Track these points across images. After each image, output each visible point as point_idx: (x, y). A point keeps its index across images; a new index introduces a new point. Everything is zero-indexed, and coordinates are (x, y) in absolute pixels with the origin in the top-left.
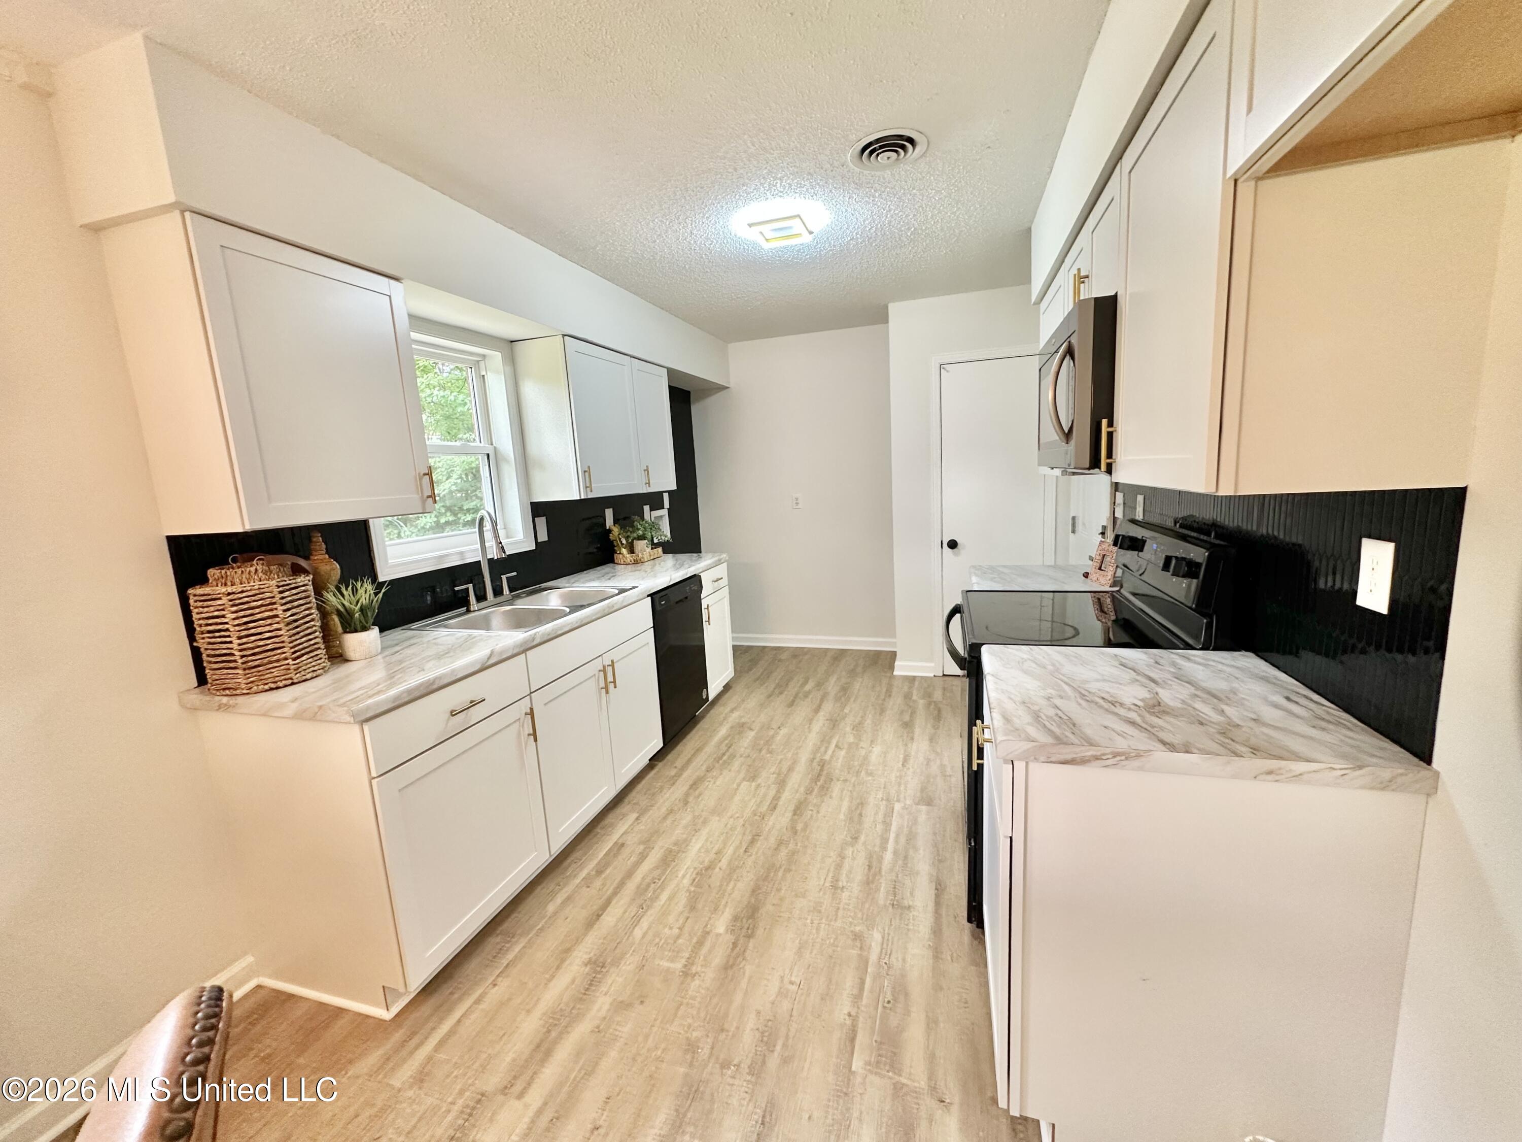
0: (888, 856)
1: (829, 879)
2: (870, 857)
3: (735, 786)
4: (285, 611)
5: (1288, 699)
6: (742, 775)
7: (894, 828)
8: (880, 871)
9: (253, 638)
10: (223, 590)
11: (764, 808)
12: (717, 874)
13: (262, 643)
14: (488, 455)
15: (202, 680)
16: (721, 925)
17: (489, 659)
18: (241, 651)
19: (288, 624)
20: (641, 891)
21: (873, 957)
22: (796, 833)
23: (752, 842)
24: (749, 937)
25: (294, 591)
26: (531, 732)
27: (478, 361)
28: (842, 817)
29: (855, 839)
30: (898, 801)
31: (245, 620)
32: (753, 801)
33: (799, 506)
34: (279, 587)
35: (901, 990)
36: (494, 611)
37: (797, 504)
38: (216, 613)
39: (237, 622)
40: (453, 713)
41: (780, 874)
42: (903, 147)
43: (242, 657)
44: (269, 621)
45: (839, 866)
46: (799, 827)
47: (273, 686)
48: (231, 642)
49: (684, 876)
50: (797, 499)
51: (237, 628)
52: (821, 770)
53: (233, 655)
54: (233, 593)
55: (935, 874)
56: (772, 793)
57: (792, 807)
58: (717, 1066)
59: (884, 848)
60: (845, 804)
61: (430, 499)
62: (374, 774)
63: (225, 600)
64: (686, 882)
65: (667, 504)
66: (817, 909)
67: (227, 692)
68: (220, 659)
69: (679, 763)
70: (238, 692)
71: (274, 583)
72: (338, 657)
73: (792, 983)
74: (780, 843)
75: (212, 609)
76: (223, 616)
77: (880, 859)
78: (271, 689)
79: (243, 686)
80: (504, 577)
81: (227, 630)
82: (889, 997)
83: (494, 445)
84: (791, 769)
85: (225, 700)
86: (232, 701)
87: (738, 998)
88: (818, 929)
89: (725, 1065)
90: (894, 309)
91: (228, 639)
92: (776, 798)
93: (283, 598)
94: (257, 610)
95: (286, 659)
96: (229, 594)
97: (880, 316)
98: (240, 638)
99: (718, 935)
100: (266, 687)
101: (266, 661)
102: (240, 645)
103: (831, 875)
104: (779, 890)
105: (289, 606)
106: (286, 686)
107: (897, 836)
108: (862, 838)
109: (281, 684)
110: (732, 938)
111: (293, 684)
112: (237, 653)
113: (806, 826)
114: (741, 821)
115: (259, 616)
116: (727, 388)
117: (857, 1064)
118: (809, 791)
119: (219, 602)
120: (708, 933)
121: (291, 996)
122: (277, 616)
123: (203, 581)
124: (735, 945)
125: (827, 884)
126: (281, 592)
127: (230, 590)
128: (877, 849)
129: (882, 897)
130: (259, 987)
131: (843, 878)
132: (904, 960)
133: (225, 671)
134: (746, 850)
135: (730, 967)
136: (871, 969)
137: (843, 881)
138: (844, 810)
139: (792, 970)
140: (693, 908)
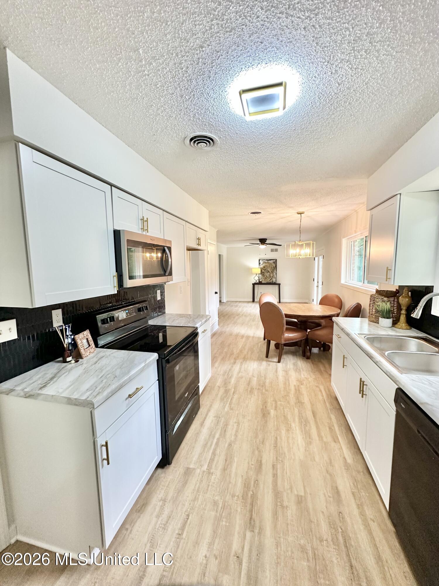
0: (217, 436)
1: (240, 426)
2: (225, 436)
7: (211, 451)
8: (221, 430)
16: (272, 412)
21: (228, 405)
22: (258, 448)
24: (262, 409)
28: (236, 459)
29: (230, 445)
30: (204, 472)
35: (222, 399)
41: (259, 428)
45: (237, 431)
46: (256, 452)
57: (264, 467)
59: (218, 439)
60: (234, 470)
66: (244, 417)
77: (220, 435)
82: (225, 399)
88: (243, 410)
103: (240, 427)
104: (258, 422)
107: (211, 445)
108: (226, 445)
113: (253, 452)
117: (233, 390)
124: (266, 407)
125: (241, 424)
128: (221, 439)
129: (223, 420)
131: (235, 427)
132: (220, 405)
134: (277, 438)
135: (265, 403)
136: (229, 403)
137: (235, 425)
138: (235, 465)
139: (249, 402)
140: (284, 416)
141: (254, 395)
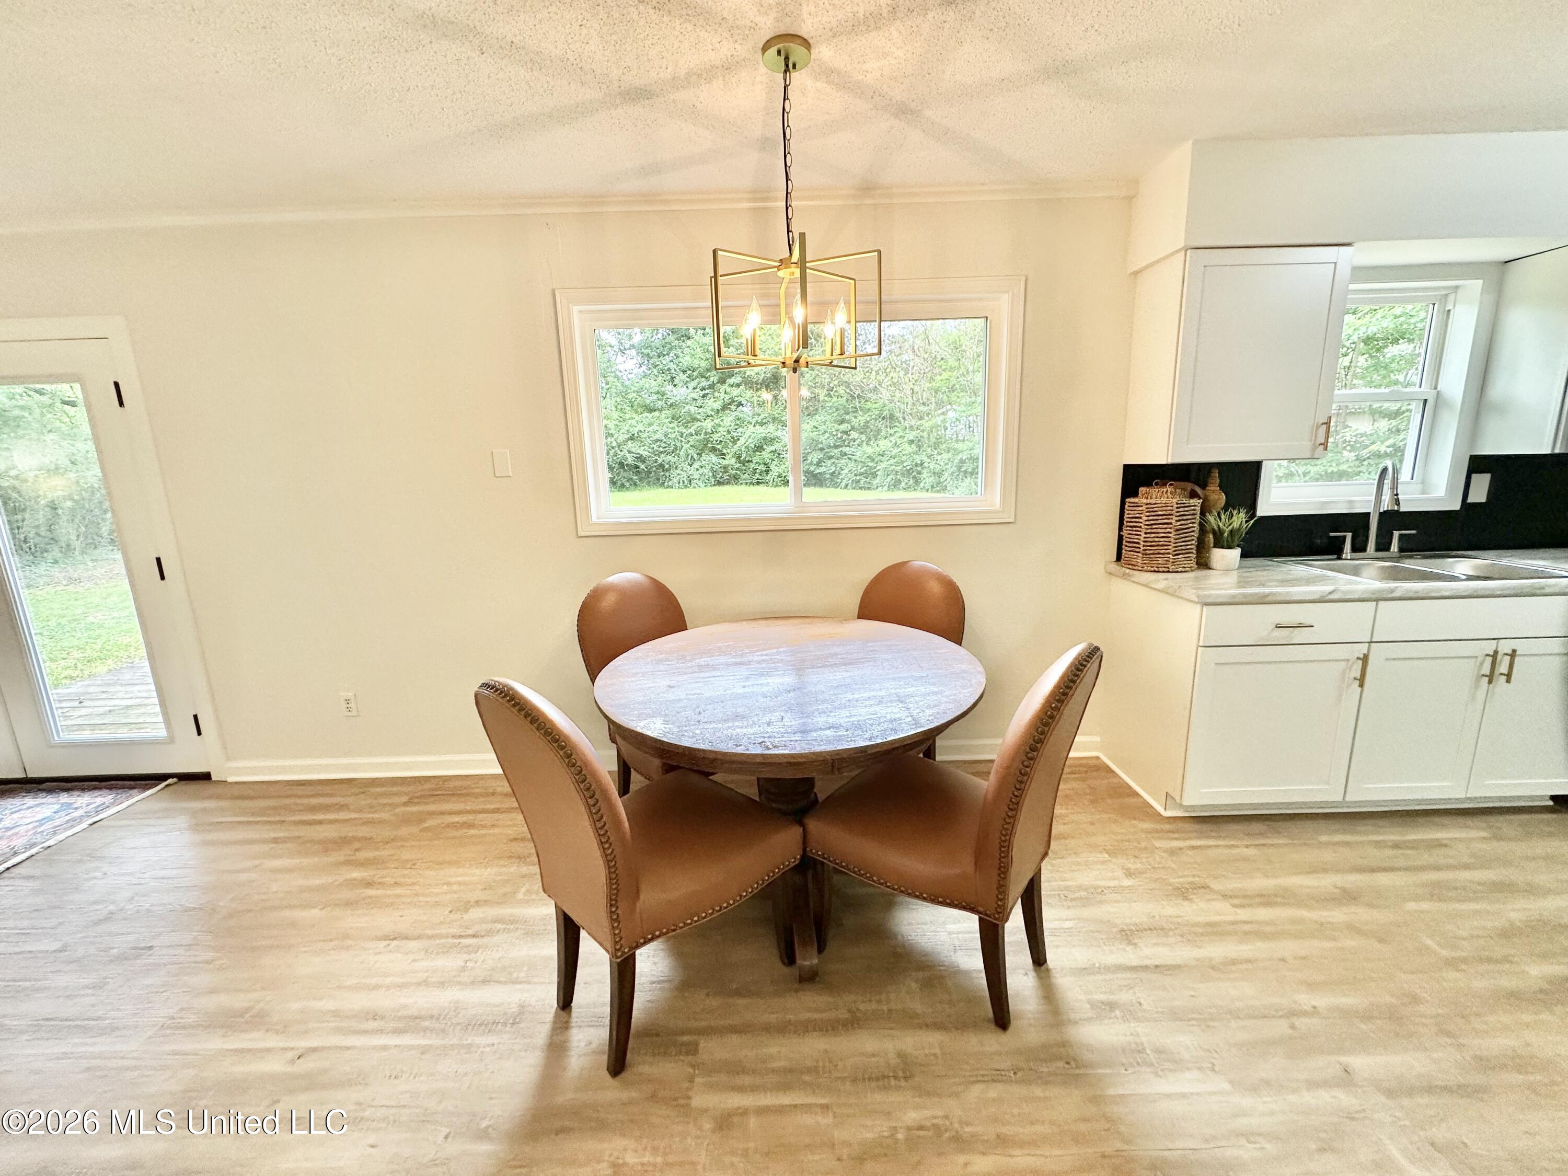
4: (1177, 521)
9: (1153, 535)
10: (1145, 501)
13: (1157, 540)
14: (1426, 401)
15: (1119, 558)
16: (1539, 970)
17: (1330, 593)
18: (1144, 542)
19: (1177, 530)
25: (1186, 509)
26: (1358, 676)
27: (1447, 295)
31: (1152, 522)
34: (1177, 504)
36: (1368, 564)
38: (1137, 515)
39: (1147, 523)
40: (1278, 627)
43: (1144, 546)
44: (1165, 526)
47: (1156, 569)
48: (1140, 535)
49: (1518, 911)
51: (1146, 527)
53: (1138, 543)
54: (1150, 504)
58: (1436, 1028)
61: (1322, 447)
62: (1201, 644)
63: (1144, 508)
64: (1516, 916)
67: (1130, 567)
68: (1131, 545)
70: (1136, 568)
71: (1175, 501)
72: (1203, 564)
75: (1136, 512)
76: (1140, 518)
78: (1155, 571)
79: (1139, 565)
80: (1396, 534)
81: (1140, 527)
83: (1439, 389)
85: (1128, 571)
86: (1132, 572)
87: (1506, 1019)
89: (1446, 1034)
91: (1140, 533)
93: (1178, 512)
94: (1161, 517)
95: (1169, 553)
96: (1147, 504)
98: (1146, 533)
99: (1524, 973)
100: (1152, 569)
101: (1156, 552)
102: (1145, 538)
105: (1180, 518)
106: (1164, 572)
109: (1161, 570)
110: (1542, 984)
111: (1168, 572)
112: (1142, 543)
115: (1160, 522)
119: (1141, 508)
120: (1510, 962)
122: (1171, 524)
123: (1136, 495)
124: (1543, 992)
126: (1177, 508)
127: (1149, 501)
130: (1098, 758)
133: (1132, 553)
141: (1528, 1046)
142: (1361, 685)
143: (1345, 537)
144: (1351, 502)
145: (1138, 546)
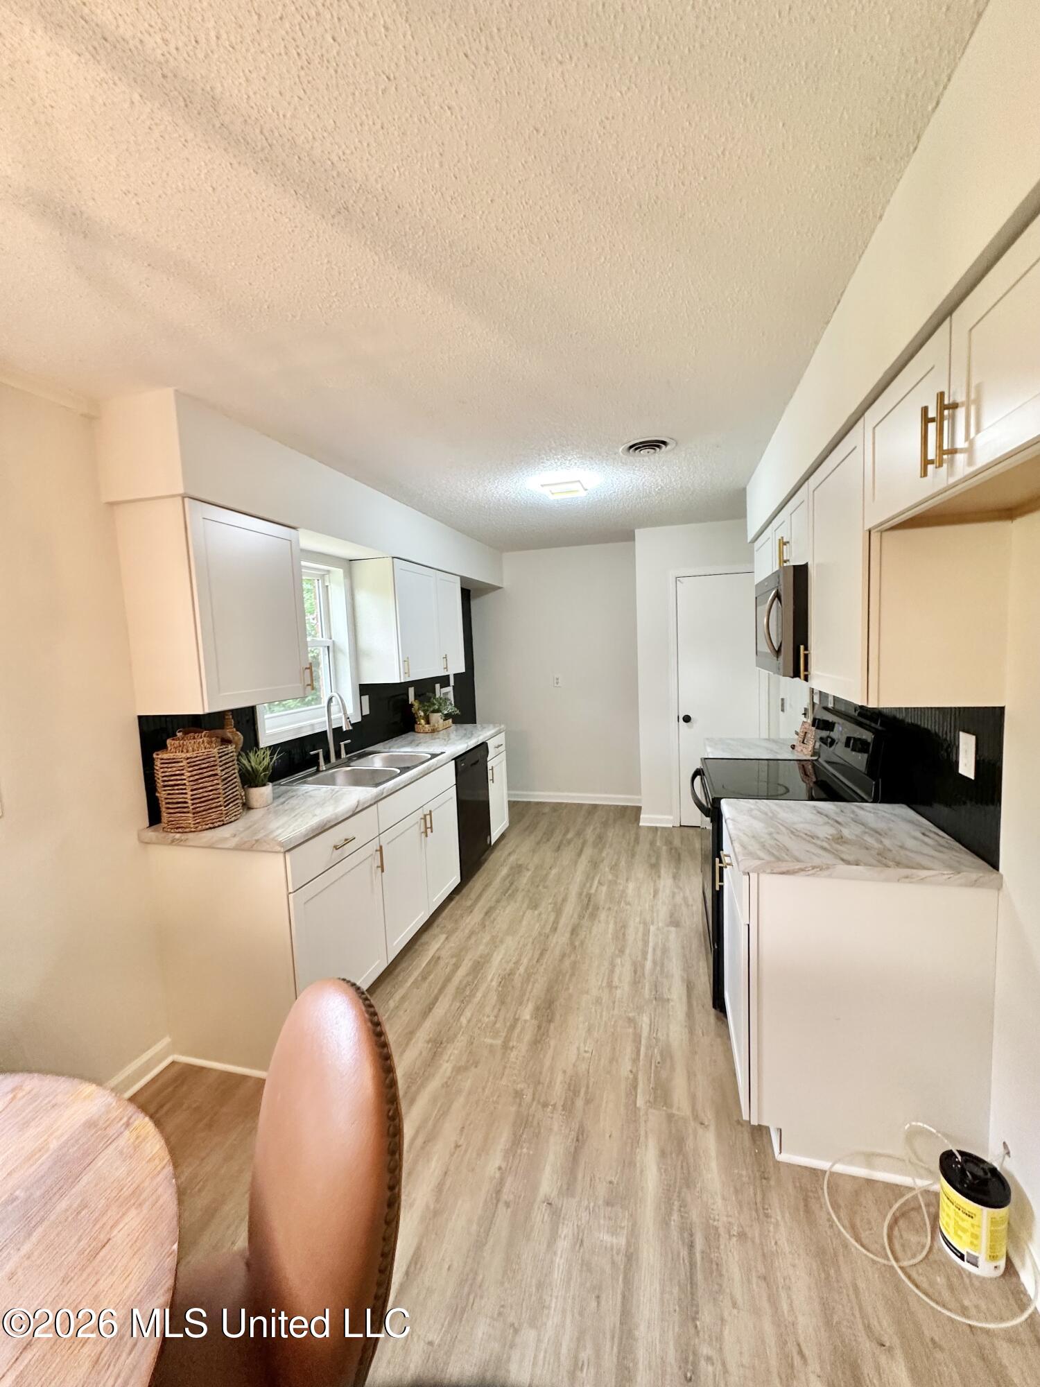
0: (649, 964)
1: (605, 981)
2: (635, 964)
3: (521, 913)
4: (222, 770)
5: (924, 834)
6: (525, 905)
7: (651, 944)
8: (643, 974)
9: (201, 791)
10: (184, 755)
11: (547, 930)
12: (517, 980)
13: (206, 794)
14: (328, 647)
15: (155, 822)
16: (526, 1013)
17: (357, 807)
18: (192, 800)
19: (224, 780)
20: (460, 991)
21: (645, 1034)
22: (575, 948)
23: (542, 954)
24: (550, 1021)
25: (227, 756)
26: (380, 864)
27: (324, 575)
28: (610, 936)
29: (622, 951)
30: (653, 923)
31: (197, 777)
32: (538, 925)
33: (559, 685)
34: (219, 753)
35: (667, 1054)
36: (337, 771)
37: (557, 683)
38: (178, 772)
39: (191, 779)
40: (336, 848)
41: (568, 976)
42: (658, 446)
43: (193, 804)
44: (212, 778)
45: (612, 971)
46: (577, 943)
47: (211, 826)
48: (186, 794)
49: (492, 980)
50: (557, 679)
51: (191, 783)
52: (589, 901)
53: (186, 803)
54: (191, 758)
55: (685, 977)
56: (552, 918)
57: (569, 929)
58: (540, 1107)
59: (645, 959)
60: (611, 926)
61: (309, 687)
62: (291, 890)
63: (184, 763)
64: (494, 984)
65: (452, 683)
66: (598, 1001)
67: (180, 830)
68: (176, 806)
69: (473, 896)
70: (187, 830)
71: (216, 750)
72: (247, 806)
73: (586, 1052)
74: (563, 956)
75: (174, 769)
76: (183, 774)
77: (643, 967)
78: (210, 828)
79: (192, 826)
80: (342, 744)
81: (184, 784)
82: (659, 1059)
83: (333, 639)
84: (564, 900)
85: (178, 836)
86: (184, 836)
87: (547, 1063)
88: (601, 1016)
89: (545, 1105)
90: (639, 533)
91: (184, 791)
92: (556, 922)
93: (221, 762)
94: (205, 770)
95: (220, 806)
96: (188, 759)
97: (629, 536)
98: (192, 790)
99: (526, 1021)
100: (207, 827)
101: (208, 807)
102: (192, 795)
103: (606, 978)
104: (568, 989)
105: (224, 767)
106: (219, 826)
107: (654, 950)
108: (627, 951)
109: (216, 825)
110: (535, 1022)
111: (223, 825)
112: (190, 802)
113: (582, 943)
114: (531, 940)
115: (206, 774)
116: (499, 588)
117: (640, 1102)
118: (581, 917)
119: (181, 764)
120: (518, 1019)
121: (202, 1069)
122: (216, 775)
123: (163, 747)
124: (539, 1027)
125: (604, 984)
126: (220, 757)
127: (189, 755)
128: (639, 958)
129: (647, 992)
130: (173, 1063)
131: (616, 979)
132: (668, 1035)
133: (179, 815)
134: (538, 961)
135: (538, 1042)
136: (643, 1042)
137: (616, 982)
138: (610, 931)
139: (585, 1043)
140: (503, 1003)
141: (564, 1072)
142: (383, 871)
143: (318, 754)
144: (312, 725)
145: (185, 805)
